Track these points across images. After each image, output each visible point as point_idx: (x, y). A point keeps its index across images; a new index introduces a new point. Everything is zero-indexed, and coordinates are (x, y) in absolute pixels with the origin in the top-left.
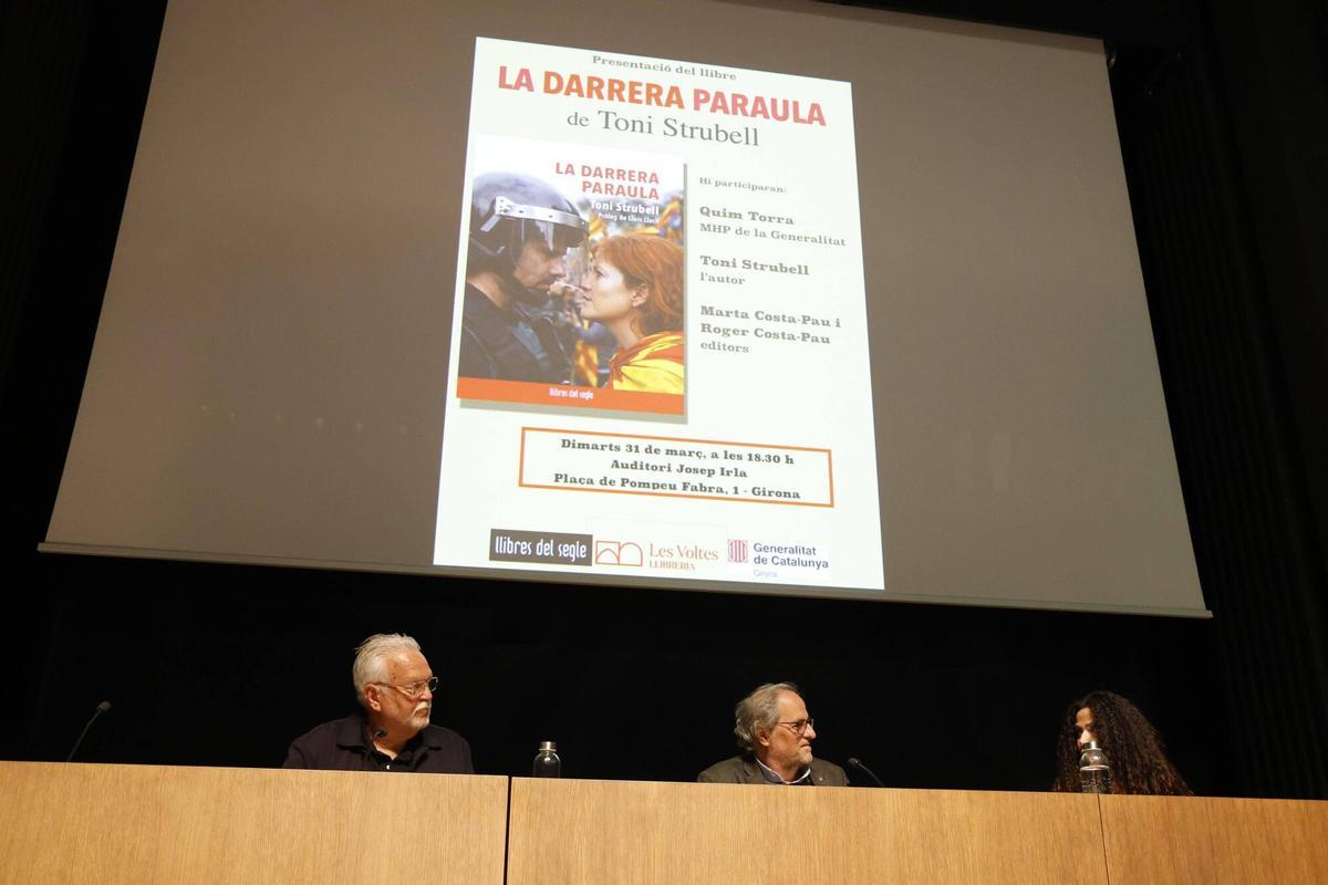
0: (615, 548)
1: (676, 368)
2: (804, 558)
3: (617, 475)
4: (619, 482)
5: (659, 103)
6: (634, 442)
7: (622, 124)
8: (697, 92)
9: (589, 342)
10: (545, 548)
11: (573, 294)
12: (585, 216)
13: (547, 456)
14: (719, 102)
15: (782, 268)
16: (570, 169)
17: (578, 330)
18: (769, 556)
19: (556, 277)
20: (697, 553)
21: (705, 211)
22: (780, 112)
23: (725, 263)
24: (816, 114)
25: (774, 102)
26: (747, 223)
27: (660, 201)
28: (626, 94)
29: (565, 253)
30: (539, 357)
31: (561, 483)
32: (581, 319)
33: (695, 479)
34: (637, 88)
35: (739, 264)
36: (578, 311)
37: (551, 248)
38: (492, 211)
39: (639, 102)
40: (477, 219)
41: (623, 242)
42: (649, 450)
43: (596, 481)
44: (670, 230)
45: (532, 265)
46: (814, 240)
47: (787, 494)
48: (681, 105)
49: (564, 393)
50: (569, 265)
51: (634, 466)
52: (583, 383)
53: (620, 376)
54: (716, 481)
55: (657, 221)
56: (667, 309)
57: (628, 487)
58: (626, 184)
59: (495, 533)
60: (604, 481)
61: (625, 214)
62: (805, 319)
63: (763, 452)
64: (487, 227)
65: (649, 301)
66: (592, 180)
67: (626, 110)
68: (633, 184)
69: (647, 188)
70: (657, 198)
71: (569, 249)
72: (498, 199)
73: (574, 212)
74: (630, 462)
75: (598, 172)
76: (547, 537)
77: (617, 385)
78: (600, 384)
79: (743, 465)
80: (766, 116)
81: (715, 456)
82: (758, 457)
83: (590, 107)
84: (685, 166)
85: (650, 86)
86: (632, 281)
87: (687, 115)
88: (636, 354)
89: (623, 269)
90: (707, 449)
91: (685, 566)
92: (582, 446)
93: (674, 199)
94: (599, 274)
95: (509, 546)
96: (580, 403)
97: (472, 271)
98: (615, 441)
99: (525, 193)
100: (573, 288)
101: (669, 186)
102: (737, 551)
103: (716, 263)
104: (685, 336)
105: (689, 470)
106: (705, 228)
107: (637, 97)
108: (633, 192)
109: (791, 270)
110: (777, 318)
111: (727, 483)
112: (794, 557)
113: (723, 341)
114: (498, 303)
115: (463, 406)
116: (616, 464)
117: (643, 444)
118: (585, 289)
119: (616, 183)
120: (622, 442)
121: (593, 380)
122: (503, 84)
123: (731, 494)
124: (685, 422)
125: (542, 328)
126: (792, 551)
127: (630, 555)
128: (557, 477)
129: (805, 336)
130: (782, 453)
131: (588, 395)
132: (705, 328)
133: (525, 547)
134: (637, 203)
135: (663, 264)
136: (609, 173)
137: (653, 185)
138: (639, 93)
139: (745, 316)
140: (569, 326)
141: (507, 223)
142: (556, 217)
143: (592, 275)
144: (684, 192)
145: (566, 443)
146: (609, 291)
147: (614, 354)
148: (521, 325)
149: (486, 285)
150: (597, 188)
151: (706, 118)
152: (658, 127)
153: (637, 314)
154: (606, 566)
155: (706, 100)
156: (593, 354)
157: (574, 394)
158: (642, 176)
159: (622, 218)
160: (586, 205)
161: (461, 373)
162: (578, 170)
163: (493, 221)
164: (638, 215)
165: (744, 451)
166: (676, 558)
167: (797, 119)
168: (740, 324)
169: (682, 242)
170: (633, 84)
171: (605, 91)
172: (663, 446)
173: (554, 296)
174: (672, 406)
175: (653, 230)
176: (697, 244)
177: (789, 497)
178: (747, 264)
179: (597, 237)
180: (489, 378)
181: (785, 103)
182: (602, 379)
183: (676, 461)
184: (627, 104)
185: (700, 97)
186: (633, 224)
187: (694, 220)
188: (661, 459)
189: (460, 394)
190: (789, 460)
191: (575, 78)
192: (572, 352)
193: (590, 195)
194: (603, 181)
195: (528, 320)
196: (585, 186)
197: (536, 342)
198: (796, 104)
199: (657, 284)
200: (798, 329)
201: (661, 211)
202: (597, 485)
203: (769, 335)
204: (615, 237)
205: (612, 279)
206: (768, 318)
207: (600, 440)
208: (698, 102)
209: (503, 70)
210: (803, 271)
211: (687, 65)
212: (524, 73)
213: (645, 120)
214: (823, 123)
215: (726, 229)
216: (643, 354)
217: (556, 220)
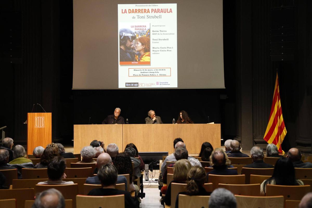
0: (141, 84)
1: (149, 57)
2: (166, 84)
3: (141, 74)
4: (142, 75)
5: (146, 13)
6: (143, 69)
7: (140, 17)
8: (152, 9)
9: (137, 55)
10: (132, 85)
11: (134, 47)
12: (136, 34)
13: (132, 72)
14: (155, 11)
15: (165, 40)
16: (133, 27)
17: (135, 53)
18: (162, 84)
19: (132, 45)
20: (152, 84)
21: (153, 31)
22: (165, 11)
23: (156, 40)
24: (171, 11)
25: (164, 9)
26: (159, 33)
28: (141, 12)
29: (133, 41)
30: (130, 58)
31: (134, 76)
32: (136, 51)
33: (152, 74)
34: (143, 10)
35: (158, 40)
36: (135, 50)
37: (131, 40)
38: (122, 35)
39: (143, 13)
40: (120, 37)
41: (141, 38)
42: (145, 70)
43: (139, 75)
44: (148, 35)
45: (129, 43)
46: (170, 34)
47: (164, 75)
48: (149, 13)
49: (134, 63)
50: (134, 43)
51: (144, 72)
52: (136, 61)
53: (141, 59)
55: (146, 34)
56: (148, 48)
57: (143, 76)
58: (141, 28)
59: (126, 83)
60: (140, 75)
61: (141, 33)
62: (168, 48)
63: (161, 69)
64: (122, 38)
65: (145, 47)
66: (136, 28)
67: (141, 15)
69: (144, 28)
70: (146, 30)
71: (134, 40)
72: (123, 33)
73: (134, 34)
74: (143, 72)
76: (133, 83)
77: (141, 61)
78: (139, 61)
79: (158, 71)
80: (163, 12)
81: (154, 70)
83: (135, 15)
84: (150, 24)
85: (144, 9)
86: (143, 45)
88: (143, 56)
89: (141, 43)
90: (153, 69)
92: (137, 70)
93: (148, 30)
94: (138, 44)
95: (128, 85)
96: (136, 64)
97: (120, 46)
99: (127, 32)
100: (134, 46)
101: (147, 28)
102: (157, 83)
103: (155, 40)
104: (150, 52)
105: (151, 72)
106: (153, 34)
107: (143, 12)
109: (166, 40)
110: (164, 48)
111: (156, 74)
112: (165, 84)
113: (156, 52)
114: (124, 50)
115: (121, 66)
116: (141, 72)
117: (145, 69)
118: (136, 46)
119: (140, 28)
120: (142, 69)
121: (138, 60)
122: (122, 13)
123: (157, 76)
124: (150, 65)
125: (130, 53)
126: (165, 83)
127: (143, 85)
128: (133, 75)
129: (168, 50)
130: (164, 69)
131: (137, 63)
132: (153, 51)
133: (130, 85)
134: (143, 31)
135: (147, 41)
136: (139, 26)
137: (145, 28)
138: (143, 11)
139: (159, 48)
140: (134, 52)
141: (125, 37)
142: (131, 35)
143: (137, 44)
144: (150, 28)
145: (134, 70)
146: (139, 46)
147: (140, 56)
148: (128, 53)
149: (122, 47)
151: (153, 14)
152: (146, 17)
153: (143, 50)
154: (140, 87)
155: (153, 11)
156: (138, 56)
157: (135, 63)
158: (144, 26)
159: (141, 34)
160: (136, 32)
161: (120, 61)
162: (134, 27)
163: (123, 37)
164: (143, 33)
165: (159, 69)
166: (149, 85)
167: (168, 12)
168: (158, 49)
169: (150, 37)
170: (142, 9)
171: (138, 12)
172: (147, 69)
174: (148, 63)
175: (145, 35)
176: (152, 37)
178: (159, 39)
179: (137, 38)
180: (124, 61)
181: (166, 9)
182: (139, 60)
183: (149, 71)
184: (141, 13)
185: (152, 10)
186: (142, 35)
187: (151, 33)
188: (147, 71)
189: (120, 64)
190: (165, 70)
191: (133, 10)
192: (135, 57)
194: (138, 28)
195: (128, 52)
196: (135, 29)
197: (130, 55)
198: (168, 9)
199: (146, 45)
200: (166, 49)
201: (147, 32)
202: (139, 76)
203: (162, 51)
204: (140, 37)
205: (140, 44)
206: (162, 48)
207: (139, 69)
208: (152, 11)
209: (122, 10)
210: (168, 39)
211: (150, 4)
212: (125, 10)
213: (144, 16)
214: (172, 12)
215: (156, 34)
216: (144, 56)
217: (132, 35)
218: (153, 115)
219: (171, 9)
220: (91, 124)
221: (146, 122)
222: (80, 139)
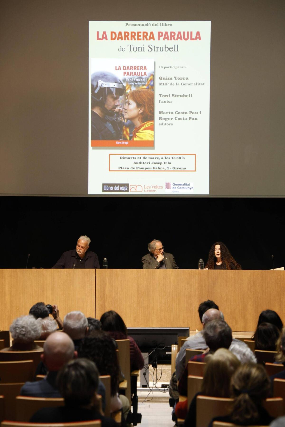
0: (135, 187)
1: (151, 132)
2: (187, 186)
3: (135, 166)
4: (136, 168)
5: (147, 39)
6: (140, 156)
7: (135, 49)
8: (159, 33)
9: (127, 126)
10: (117, 188)
11: (122, 111)
12: (125, 84)
13: (117, 162)
14: (165, 36)
15: (184, 96)
16: (120, 68)
17: (123, 123)
18: (176, 187)
19: (117, 106)
20: (157, 187)
21: (161, 78)
22: (186, 37)
23: (167, 96)
24: (198, 36)
25: (184, 33)
26: (174, 81)
27: (147, 76)
28: (136, 37)
29: (119, 98)
30: (113, 132)
31: (120, 169)
32: (124, 119)
33: (157, 166)
34: (140, 34)
35: (171, 96)
36: (123, 117)
37: (115, 96)
38: (97, 86)
39: (140, 39)
40: (93, 89)
41: (136, 92)
42: (144, 158)
43: (130, 168)
44: (150, 86)
45: (110, 102)
46: (195, 85)
47: (182, 168)
48: (154, 39)
49: (120, 143)
50: (120, 102)
51: (140, 163)
52: (125, 139)
53: (135, 136)
54: (163, 166)
55: (146, 83)
56: (149, 114)
57: (138, 169)
58: (137, 71)
59: (104, 185)
60: (132, 168)
61: (136, 82)
62: (190, 112)
63: (176, 156)
64: (96, 92)
65: (144, 111)
66: (126, 71)
67: (136, 43)
68: (139, 71)
69: (143, 72)
70: (146, 75)
71: (120, 96)
72: (99, 81)
73: (121, 83)
74: (139, 162)
75: (128, 68)
76: (117, 185)
77: (135, 139)
78: (130, 139)
79: (170, 161)
80: (181, 39)
81: (162, 158)
82: (175, 158)
83: (124, 43)
84: (155, 62)
85: (144, 33)
86: (139, 105)
87: (156, 43)
88: (140, 129)
89: (136, 102)
90: (160, 157)
91: (154, 191)
92: (126, 158)
93: (152, 75)
94: (129, 104)
95: (107, 188)
96: (125, 145)
97: (93, 107)
98: (135, 156)
99: (106, 78)
100: (122, 109)
101: (149, 71)
102: (168, 186)
103: (164, 96)
104: (154, 122)
105: (155, 163)
106: (161, 84)
107: (140, 38)
108: (139, 74)
109: (187, 96)
110: (182, 113)
111: (166, 166)
112: (184, 186)
113: (166, 122)
114: (101, 116)
115: (93, 149)
116: (135, 163)
117: (142, 156)
118: (125, 109)
119: (133, 71)
120: (137, 156)
121: (128, 138)
122: (98, 39)
123: (167, 170)
124: (154, 149)
125: (113, 123)
126: (183, 185)
127: (139, 188)
128: (119, 168)
129: (190, 118)
130: (181, 156)
131: (127, 143)
132: (160, 118)
133: (112, 188)
134: (140, 78)
135: (148, 98)
136: (132, 68)
137: (145, 71)
138: (140, 36)
139: (172, 113)
140: (121, 122)
141: (102, 89)
143: (127, 104)
144: (154, 72)
145: (121, 158)
146: (132, 109)
147: (134, 129)
148: (108, 123)
149: (97, 111)
150: (128, 74)
151: (161, 43)
152: (147, 48)
153: (140, 116)
154: (133, 192)
155: (162, 36)
156: (128, 130)
157: (123, 143)
158: (142, 68)
159: (136, 83)
160: (125, 80)
162: (122, 68)
163: (98, 89)
164: (140, 82)
165: (171, 156)
166: (151, 189)
167: (192, 39)
168: (171, 116)
169: (154, 90)
170: (139, 33)
171: (130, 37)
172: (148, 156)
173: (117, 112)
174: (150, 144)
175: (145, 87)
176: (159, 90)
177: (183, 169)
178: (173, 96)
179: (128, 91)
180: (99, 140)
181: (188, 33)
182: (131, 138)
183: (151, 161)
184: (137, 41)
185: (160, 34)
186: (139, 86)
187: (157, 82)
188: (147, 161)
189: (92, 145)
190: (183, 158)
191: (120, 33)
192: (122, 130)
193: (126, 77)
194: (129, 71)
195: (109, 121)
196: (125, 73)
197: (112, 128)
198: (191, 33)
199: (146, 105)
200: (187, 116)
201: (147, 80)
202: (130, 169)
203: (179, 119)
204: (133, 90)
205: (133, 105)
206: (179, 113)
207: (130, 156)
208: (159, 37)
209: (98, 33)
210: (191, 96)
211: (156, 22)
212: (104, 33)
213: (142, 47)
214: (200, 39)
215: (167, 84)
216: (142, 128)
217: (116, 86)
218: (160, 249)
219: (198, 33)
220: (32, 268)
221: (145, 266)
222: (7, 298)
